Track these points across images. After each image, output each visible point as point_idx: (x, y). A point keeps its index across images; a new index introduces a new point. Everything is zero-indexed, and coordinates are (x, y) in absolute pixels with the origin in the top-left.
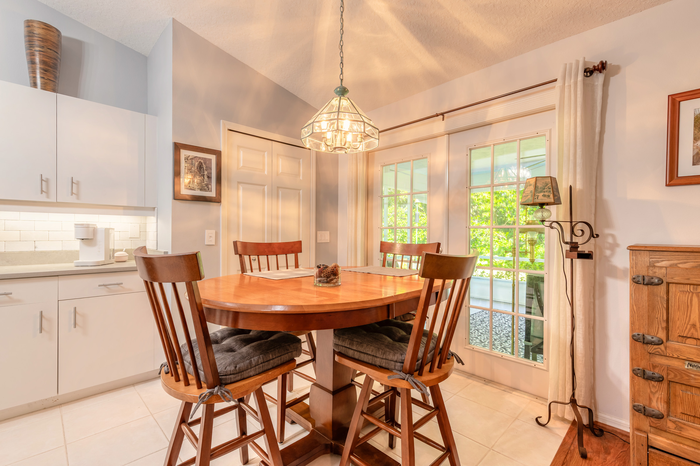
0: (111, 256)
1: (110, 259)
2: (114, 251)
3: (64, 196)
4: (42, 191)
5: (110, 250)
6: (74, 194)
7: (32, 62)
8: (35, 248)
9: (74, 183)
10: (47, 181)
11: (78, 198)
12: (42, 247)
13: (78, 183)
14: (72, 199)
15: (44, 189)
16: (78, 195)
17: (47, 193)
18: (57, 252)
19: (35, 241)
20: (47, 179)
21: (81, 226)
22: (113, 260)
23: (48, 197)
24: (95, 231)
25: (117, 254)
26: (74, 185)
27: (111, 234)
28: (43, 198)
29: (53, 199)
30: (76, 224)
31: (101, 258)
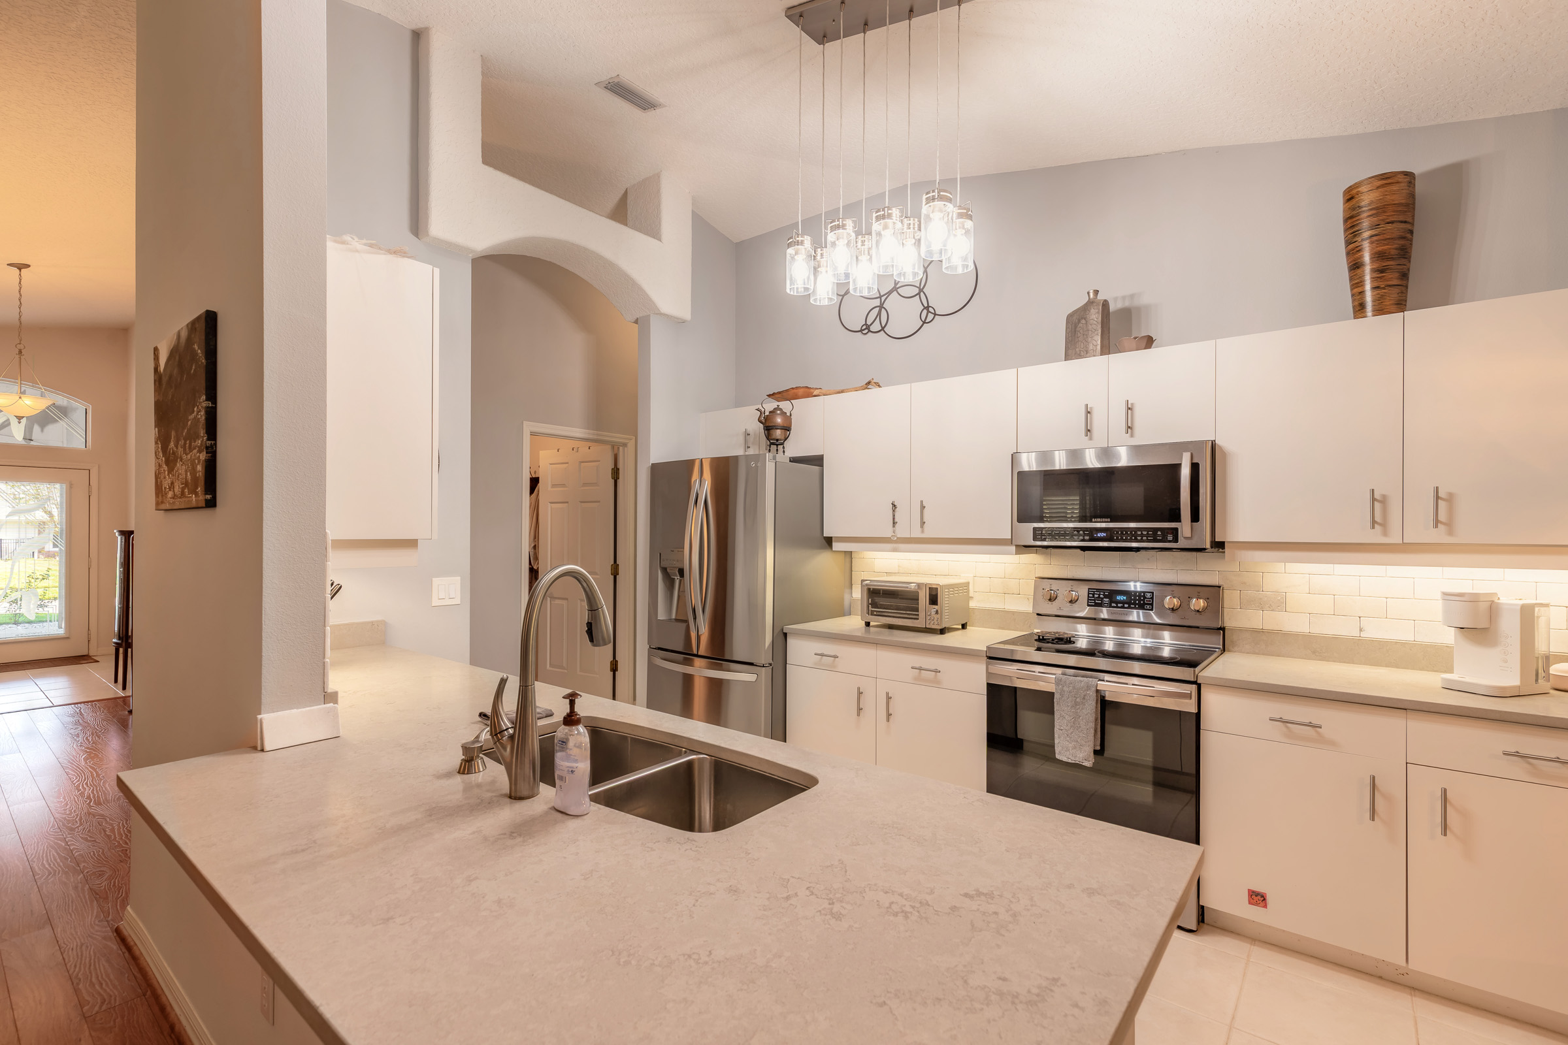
0: (1541, 671)
1: (1537, 680)
2: (1548, 659)
3: (1420, 530)
4: (1374, 523)
5: (1538, 658)
6: (1441, 523)
7: (1355, 266)
8: (1361, 630)
9: (1442, 499)
10: (1384, 501)
11: (1450, 533)
12: (1374, 631)
13: (1450, 499)
14: (1438, 536)
15: (1378, 519)
16: (1450, 526)
17: (1384, 525)
18: (1403, 644)
19: (1360, 617)
20: (1384, 496)
21: (1457, 598)
22: (1543, 685)
23: (1385, 533)
24: (1493, 609)
25: (1556, 669)
26: (1441, 503)
27: (1538, 617)
28: (1375, 536)
29: (1395, 538)
30: (1445, 594)
31: (1512, 679)
